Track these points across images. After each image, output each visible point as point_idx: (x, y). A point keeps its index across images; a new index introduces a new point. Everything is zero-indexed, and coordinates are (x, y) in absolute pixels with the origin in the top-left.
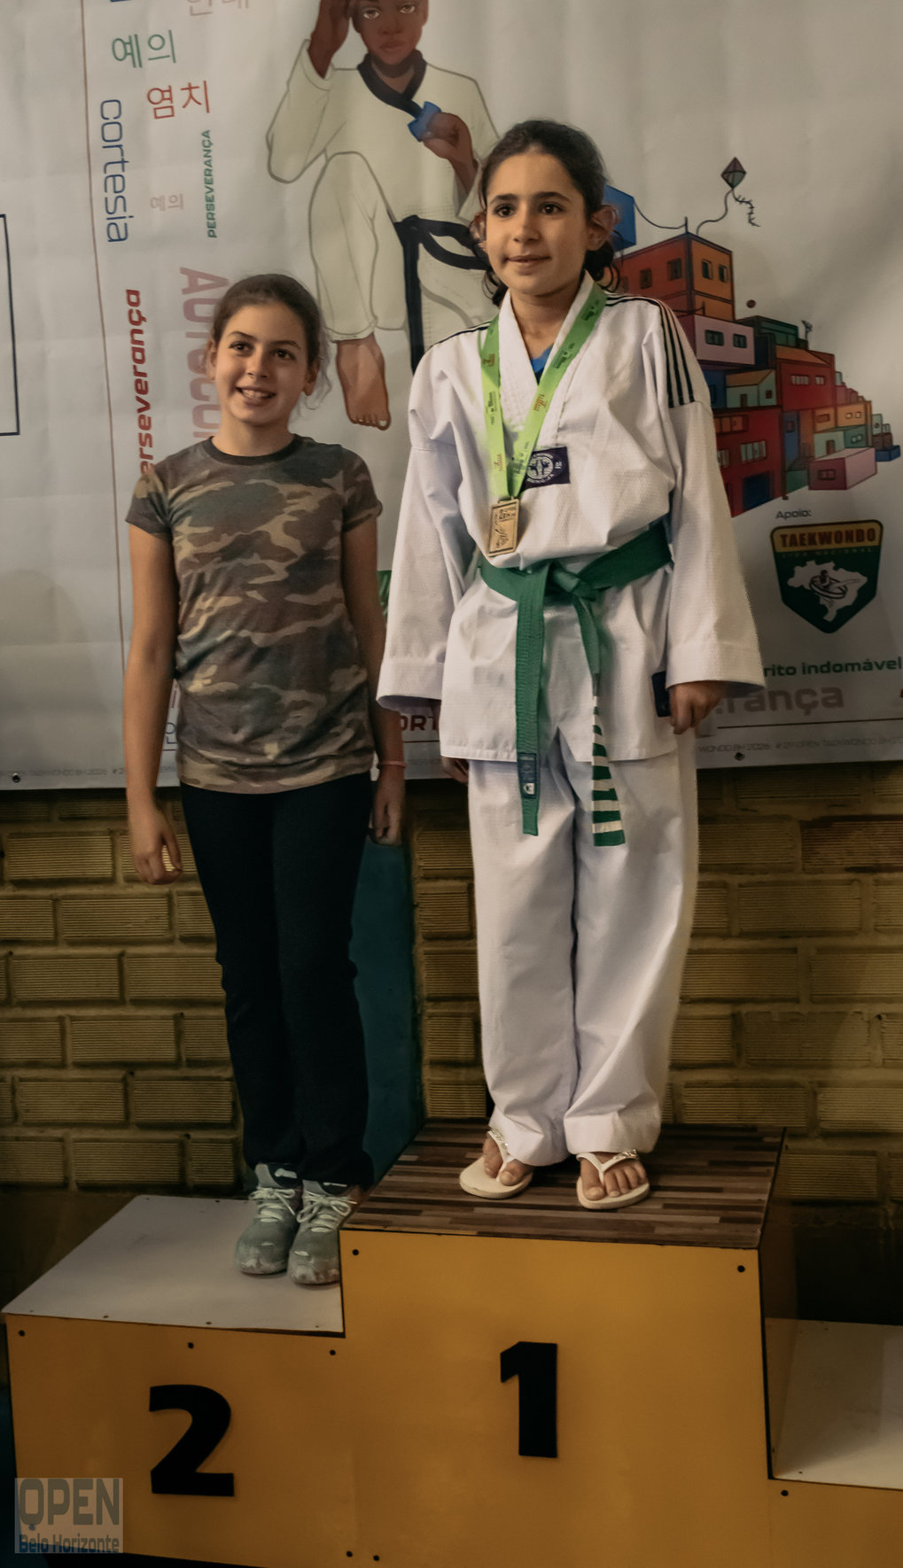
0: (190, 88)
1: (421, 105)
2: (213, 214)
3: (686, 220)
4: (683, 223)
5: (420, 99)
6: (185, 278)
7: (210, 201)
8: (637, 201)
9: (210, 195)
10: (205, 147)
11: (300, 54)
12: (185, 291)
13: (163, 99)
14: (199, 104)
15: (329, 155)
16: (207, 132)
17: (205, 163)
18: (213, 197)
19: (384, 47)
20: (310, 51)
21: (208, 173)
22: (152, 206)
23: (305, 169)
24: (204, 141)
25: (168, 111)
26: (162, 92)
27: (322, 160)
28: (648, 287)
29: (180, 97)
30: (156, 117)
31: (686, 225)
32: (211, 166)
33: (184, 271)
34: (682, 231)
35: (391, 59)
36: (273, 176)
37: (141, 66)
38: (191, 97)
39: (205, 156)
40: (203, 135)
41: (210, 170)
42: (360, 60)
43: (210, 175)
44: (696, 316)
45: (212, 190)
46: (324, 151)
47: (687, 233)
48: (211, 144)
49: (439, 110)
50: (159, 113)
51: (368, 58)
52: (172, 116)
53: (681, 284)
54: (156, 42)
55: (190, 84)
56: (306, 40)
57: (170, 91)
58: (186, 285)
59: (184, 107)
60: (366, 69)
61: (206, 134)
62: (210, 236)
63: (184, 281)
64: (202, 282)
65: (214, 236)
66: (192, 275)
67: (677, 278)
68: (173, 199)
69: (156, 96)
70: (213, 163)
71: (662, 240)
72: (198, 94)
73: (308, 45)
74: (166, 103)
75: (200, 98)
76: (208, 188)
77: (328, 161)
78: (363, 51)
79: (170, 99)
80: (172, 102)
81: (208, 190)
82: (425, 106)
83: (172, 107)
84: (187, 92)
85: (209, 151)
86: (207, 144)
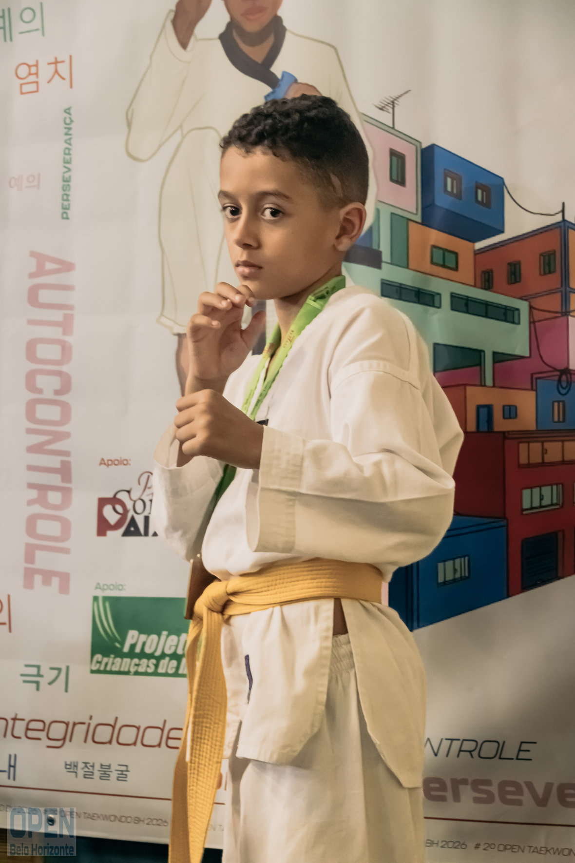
0: (56, 62)
1: (279, 75)
2: (68, 195)
3: (563, 204)
4: (560, 209)
5: (277, 69)
6: (33, 262)
7: (67, 181)
8: (507, 182)
9: (67, 175)
10: (66, 124)
11: (164, 26)
12: (32, 275)
13: (30, 74)
14: (63, 79)
15: (185, 131)
16: (69, 109)
17: (66, 142)
18: (70, 177)
19: (245, 14)
20: (174, 22)
21: (67, 152)
22: (11, 187)
23: (160, 146)
24: (65, 119)
25: (33, 87)
26: (29, 66)
27: (178, 136)
28: (516, 282)
29: (46, 72)
30: (22, 93)
31: (563, 211)
32: (70, 144)
33: (33, 254)
34: (559, 218)
35: (252, 26)
36: (130, 155)
37: (11, 39)
38: (56, 72)
39: (66, 134)
40: (65, 111)
41: (69, 149)
42: (222, 28)
43: (69, 154)
44: (570, 318)
45: (69, 170)
46: (181, 126)
47: (564, 220)
48: (72, 121)
49: (296, 81)
50: (26, 88)
51: (230, 26)
52: (37, 91)
53: (554, 280)
54: (28, 15)
55: (56, 59)
56: (171, 11)
57: (36, 65)
58: (33, 269)
59: (49, 82)
60: (227, 39)
61: (68, 111)
62: (63, 218)
63: (32, 265)
64: (49, 266)
65: (67, 218)
66: (40, 258)
67: (550, 272)
68: (31, 179)
69: (23, 71)
70: (73, 142)
71: (534, 228)
72: (63, 69)
73: (172, 16)
74: (33, 78)
75: (66, 74)
76: (65, 167)
77: (183, 137)
78: (226, 18)
79: (37, 74)
80: (37, 77)
81: (66, 170)
82: (283, 76)
83: (37, 83)
84: (53, 67)
85: (70, 129)
86: (68, 121)
